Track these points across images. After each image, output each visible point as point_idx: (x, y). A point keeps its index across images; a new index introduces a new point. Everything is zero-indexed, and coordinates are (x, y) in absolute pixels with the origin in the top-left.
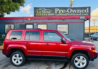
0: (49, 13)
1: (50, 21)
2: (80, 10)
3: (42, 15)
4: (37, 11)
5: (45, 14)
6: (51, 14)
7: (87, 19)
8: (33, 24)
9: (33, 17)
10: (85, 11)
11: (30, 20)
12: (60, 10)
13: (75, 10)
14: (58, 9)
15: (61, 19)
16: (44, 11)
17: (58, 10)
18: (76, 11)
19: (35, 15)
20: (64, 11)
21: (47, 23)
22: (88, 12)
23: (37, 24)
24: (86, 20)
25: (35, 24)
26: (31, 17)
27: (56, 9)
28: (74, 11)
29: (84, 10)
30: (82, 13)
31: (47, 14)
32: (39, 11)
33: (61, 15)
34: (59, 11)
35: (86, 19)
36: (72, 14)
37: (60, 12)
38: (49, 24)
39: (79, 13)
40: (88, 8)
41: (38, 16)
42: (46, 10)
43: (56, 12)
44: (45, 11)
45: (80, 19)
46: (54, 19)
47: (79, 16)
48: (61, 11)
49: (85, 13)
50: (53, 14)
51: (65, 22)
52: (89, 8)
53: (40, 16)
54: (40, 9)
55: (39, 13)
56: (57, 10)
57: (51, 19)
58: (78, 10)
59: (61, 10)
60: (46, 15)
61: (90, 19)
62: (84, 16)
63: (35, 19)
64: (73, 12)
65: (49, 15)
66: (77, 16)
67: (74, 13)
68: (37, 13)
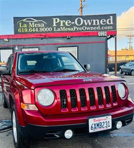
0: (43, 28)
1: (45, 41)
2: (98, 21)
3: (28, 30)
4: (20, 23)
5: (35, 28)
6: (46, 29)
7: (112, 36)
8: (13, 49)
9: (12, 35)
10: (106, 22)
11: (7, 40)
12: (62, 22)
13: (89, 21)
14: (58, 20)
15: (63, 37)
16: (32, 23)
17: (58, 21)
18: (90, 21)
19: (16, 32)
20: (70, 22)
21: (39, 46)
22: (112, 23)
23: (20, 47)
24: (110, 38)
25: (17, 48)
26: (9, 36)
27: (54, 19)
28: (87, 21)
29: (105, 21)
30: (101, 26)
31: (39, 30)
32: (23, 23)
33: (64, 29)
34: (60, 22)
35: (109, 36)
36: (84, 28)
37: (62, 25)
38: (43, 46)
39: (97, 26)
40: (111, 17)
41: (22, 33)
42: (36, 21)
43: (55, 25)
44: (35, 23)
45: (98, 36)
46: (51, 37)
47: (97, 30)
48: (64, 24)
49: (107, 25)
50: (49, 29)
51: (71, 42)
52: (114, 16)
53: (25, 33)
54: (24, 20)
55: (24, 28)
56: (56, 20)
57: (45, 37)
58: (94, 21)
59: (64, 21)
60: (37, 31)
61: (115, 35)
62: (105, 30)
63: (16, 39)
64: (86, 24)
65: (43, 30)
66: (92, 30)
67: (88, 26)
68: (20, 27)
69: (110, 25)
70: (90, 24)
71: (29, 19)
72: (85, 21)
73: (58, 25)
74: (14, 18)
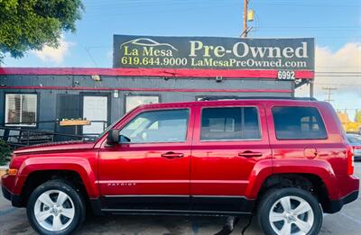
0: (169, 58)
1: (172, 84)
2: (278, 50)
3: (141, 61)
4: (126, 48)
5: (155, 59)
6: (175, 62)
7: (304, 81)
8: (109, 95)
9: (108, 69)
10: (294, 53)
11: (98, 78)
12: (207, 48)
13: (260, 49)
14: (201, 44)
15: (209, 78)
16: (148, 48)
17: (200, 47)
18: (263, 50)
19: (117, 63)
20: (223, 50)
21: (160, 93)
22: (305, 56)
23: (122, 93)
24: (300, 84)
25: (116, 95)
26: (102, 70)
27: (193, 43)
28: (256, 50)
29: (292, 50)
30: (284, 60)
31: (161, 61)
33: (210, 63)
34: (203, 49)
35: (300, 80)
36: (250, 63)
37: (207, 54)
38: (168, 93)
39: (276, 60)
40: (305, 44)
41: (128, 66)
42: (158, 44)
43: (193, 54)
44: (155, 48)
45: (277, 79)
46: (184, 77)
47: (275, 68)
48: (211, 52)
49: (295, 59)
50: (181, 62)
51: (224, 88)
52: (310, 42)
53: (134, 66)
54: (134, 42)
55: (133, 57)
56: (197, 45)
57: (174, 76)
58: (271, 50)
59: (212, 48)
60: (158, 63)
61: (311, 79)
62: (290, 68)
63: (117, 76)
64: (255, 55)
65: (169, 62)
66: (266, 68)
67: (258, 58)
68: (126, 54)
69: (302, 60)
70: (262, 55)
71: (143, 39)
72: (253, 49)
73: (200, 54)
74: (115, 36)
